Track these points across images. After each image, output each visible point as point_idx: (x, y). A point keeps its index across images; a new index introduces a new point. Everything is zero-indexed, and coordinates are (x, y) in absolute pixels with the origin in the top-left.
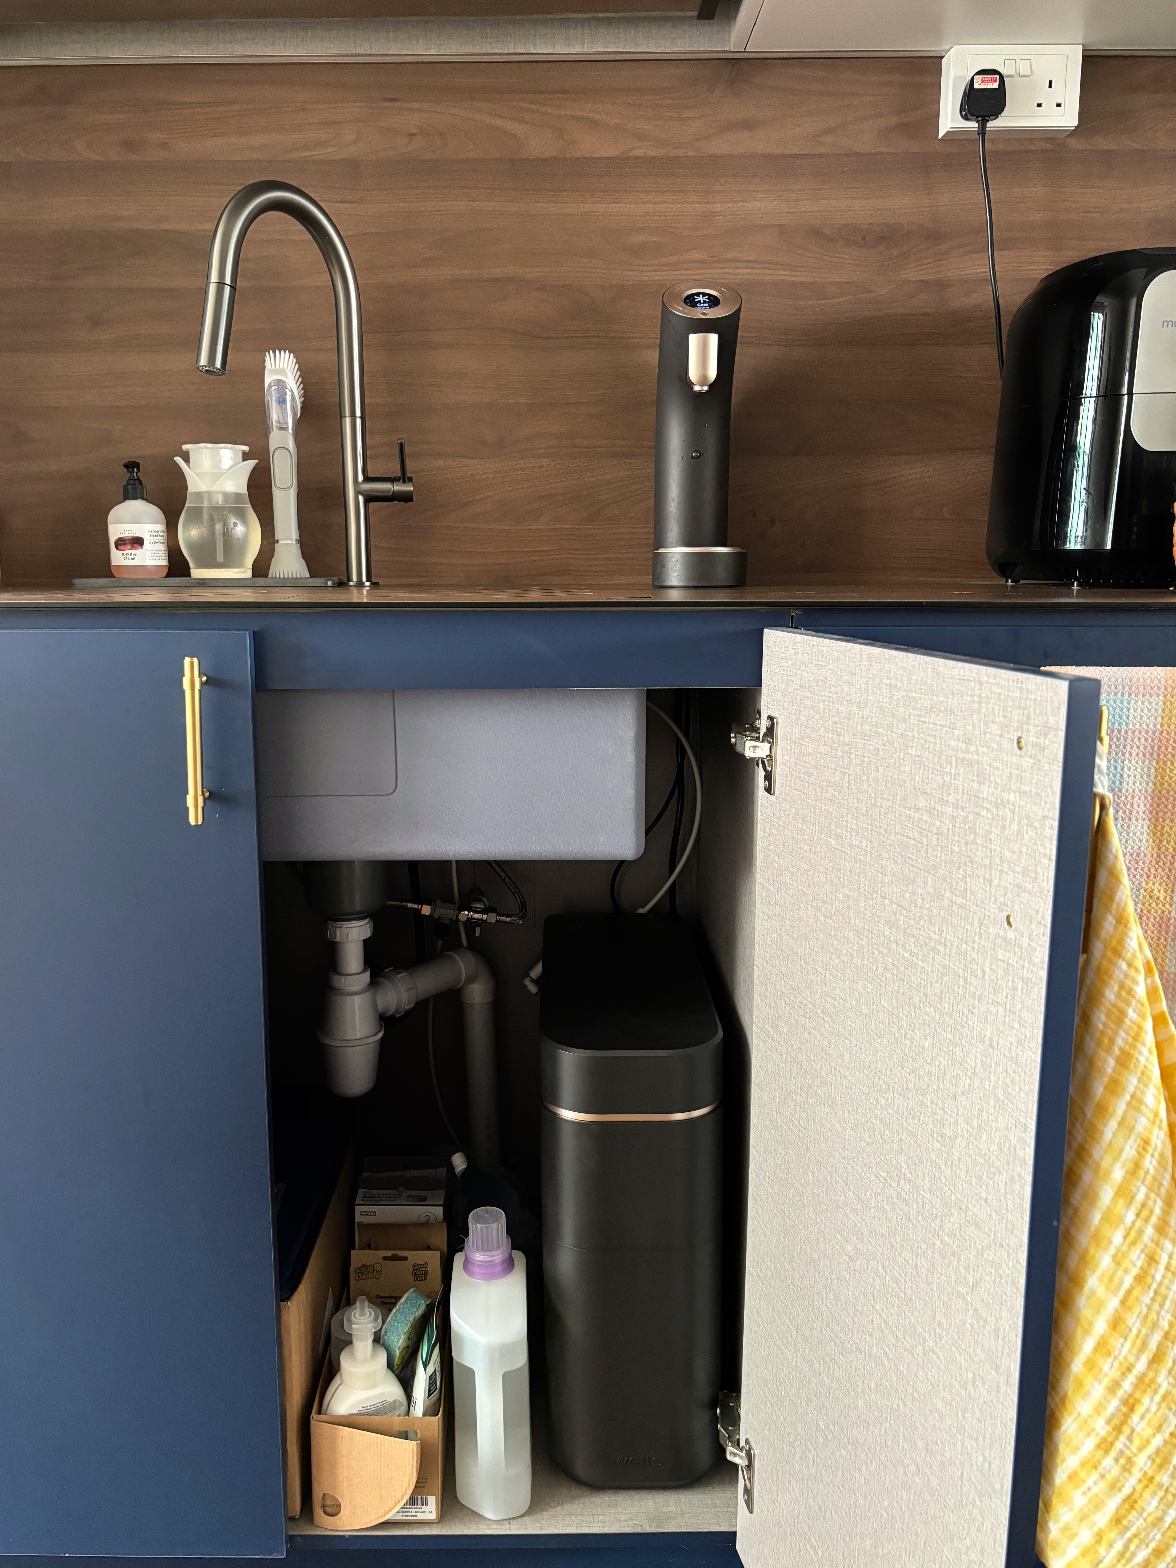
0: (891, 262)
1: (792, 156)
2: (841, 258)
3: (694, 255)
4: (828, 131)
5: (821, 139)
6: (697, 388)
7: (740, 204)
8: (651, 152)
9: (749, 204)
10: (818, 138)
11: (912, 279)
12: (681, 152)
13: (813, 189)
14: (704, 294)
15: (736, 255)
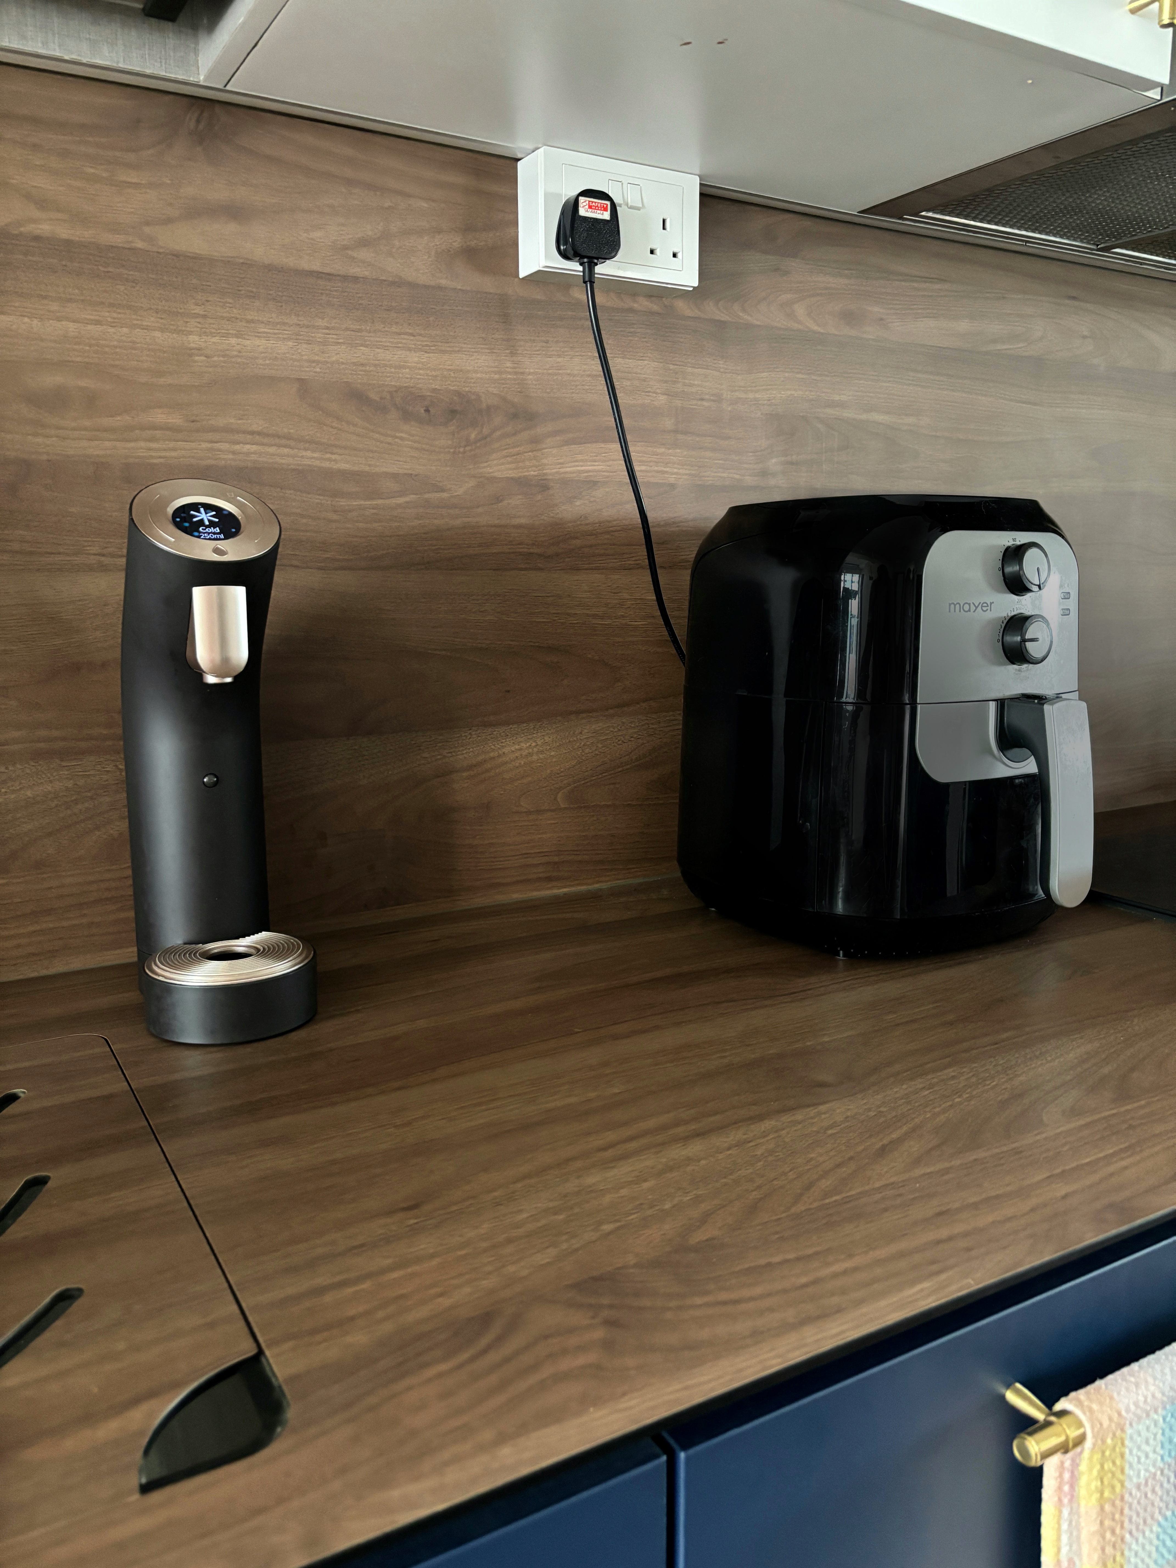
0: (468, 448)
1: (311, 273)
2: (397, 437)
3: (159, 417)
4: (364, 243)
5: (355, 254)
6: (211, 679)
7: (233, 341)
8: (64, 232)
9: (248, 342)
10: (350, 252)
11: (498, 474)
12: (118, 239)
13: (347, 329)
14: (208, 507)
15: (232, 420)
